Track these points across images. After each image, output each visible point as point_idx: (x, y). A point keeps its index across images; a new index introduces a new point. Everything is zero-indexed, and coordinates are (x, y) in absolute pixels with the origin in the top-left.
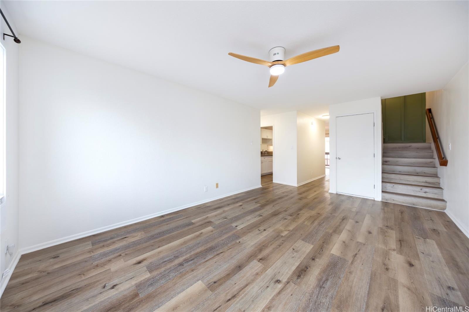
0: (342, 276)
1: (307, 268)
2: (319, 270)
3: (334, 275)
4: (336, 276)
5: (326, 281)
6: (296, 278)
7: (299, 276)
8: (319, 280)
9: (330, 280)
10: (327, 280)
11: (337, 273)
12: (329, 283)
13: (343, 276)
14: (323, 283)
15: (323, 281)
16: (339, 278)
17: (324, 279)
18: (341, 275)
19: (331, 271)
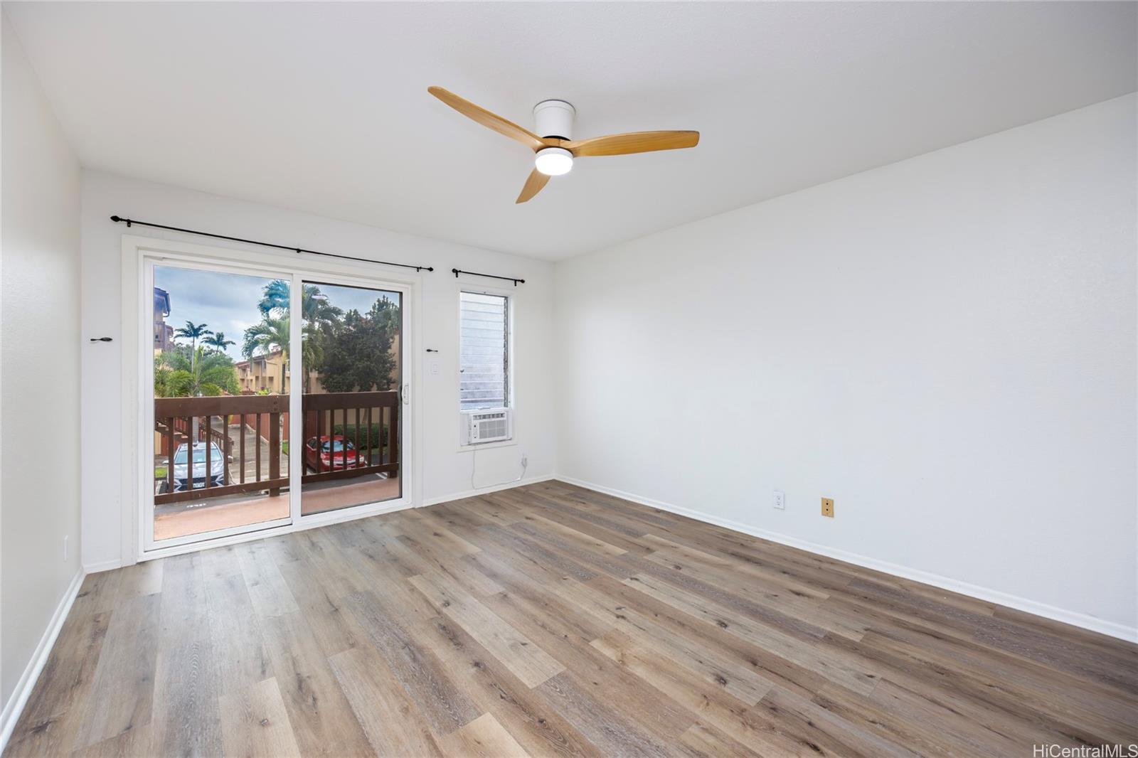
0: (408, 688)
1: (457, 644)
2: (444, 661)
3: (417, 675)
4: (413, 678)
5: (413, 657)
6: (443, 624)
7: (444, 628)
8: (421, 650)
9: (411, 664)
10: (415, 660)
11: (418, 683)
12: (407, 659)
13: (406, 689)
14: (412, 651)
15: (416, 652)
16: (406, 681)
17: (419, 656)
18: (412, 688)
19: (430, 677)
